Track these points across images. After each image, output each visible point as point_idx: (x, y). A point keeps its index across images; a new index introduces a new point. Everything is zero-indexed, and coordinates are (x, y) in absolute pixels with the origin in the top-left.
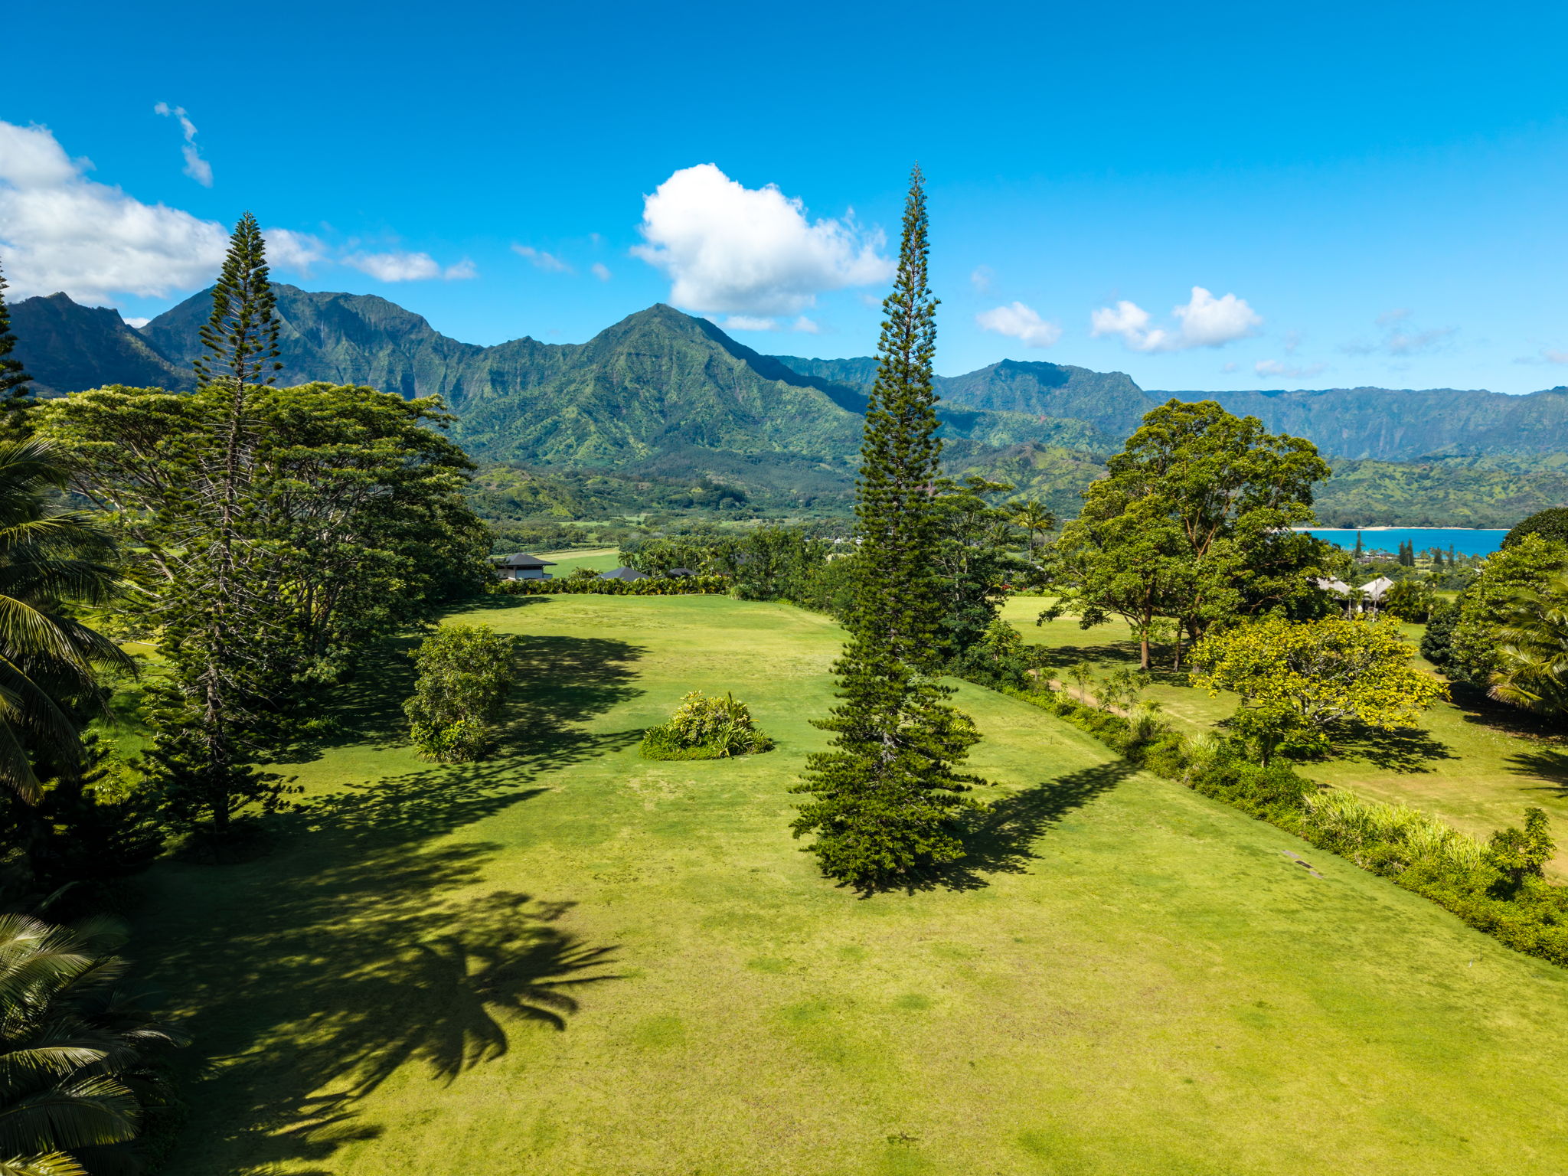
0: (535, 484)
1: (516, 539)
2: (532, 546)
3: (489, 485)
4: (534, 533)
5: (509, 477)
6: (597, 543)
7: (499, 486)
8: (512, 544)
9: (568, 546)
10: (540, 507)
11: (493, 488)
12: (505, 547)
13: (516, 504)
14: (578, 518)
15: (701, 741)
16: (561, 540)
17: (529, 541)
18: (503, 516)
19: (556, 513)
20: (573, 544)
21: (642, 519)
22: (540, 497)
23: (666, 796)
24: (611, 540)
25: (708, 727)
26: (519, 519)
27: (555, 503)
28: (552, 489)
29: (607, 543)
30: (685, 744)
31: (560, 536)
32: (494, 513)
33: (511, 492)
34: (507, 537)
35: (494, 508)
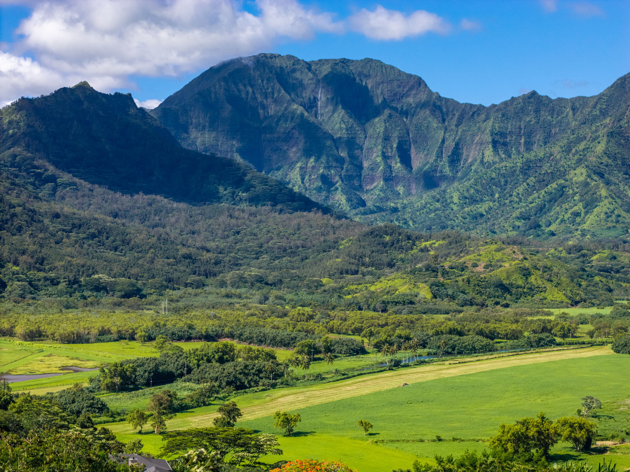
0: (527, 264)
1: (492, 335)
2: (510, 342)
3: (475, 265)
4: (514, 326)
5: (499, 255)
6: (587, 339)
7: (486, 267)
8: (485, 341)
9: (552, 343)
10: (532, 290)
11: (480, 269)
12: (477, 346)
13: (504, 288)
14: (575, 303)
16: (544, 335)
17: (507, 337)
18: (489, 302)
19: (550, 297)
20: (558, 340)
22: (532, 279)
24: (607, 334)
26: (507, 306)
27: (548, 285)
28: (547, 269)
29: (599, 339)
31: (544, 330)
32: (479, 299)
33: (499, 274)
34: (481, 333)
35: (480, 293)
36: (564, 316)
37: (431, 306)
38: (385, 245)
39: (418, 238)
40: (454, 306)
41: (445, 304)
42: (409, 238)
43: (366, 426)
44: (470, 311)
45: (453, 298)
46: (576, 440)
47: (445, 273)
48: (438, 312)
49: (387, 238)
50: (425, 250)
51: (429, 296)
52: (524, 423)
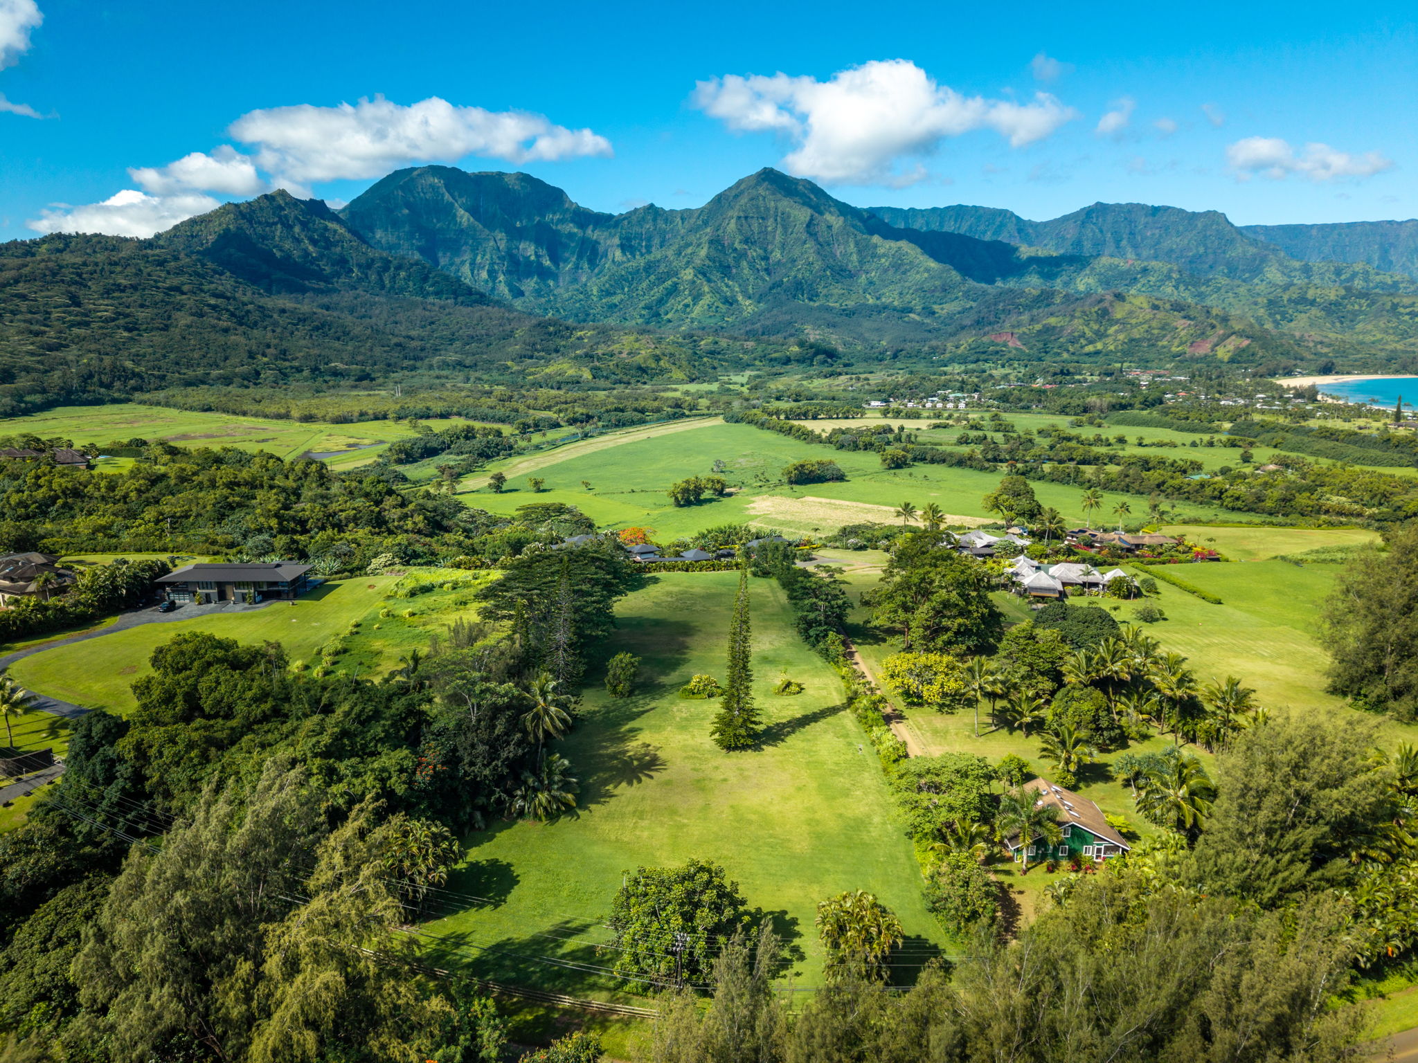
0: (658, 352)
1: (642, 411)
2: (656, 415)
3: (621, 353)
4: (655, 402)
5: (637, 345)
6: (706, 411)
7: (629, 354)
8: (640, 415)
9: (683, 415)
10: (662, 371)
11: (624, 355)
12: (635, 419)
13: (642, 370)
14: (692, 380)
15: (699, 692)
16: (677, 409)
17: (653, 412)
18: (633, 381)
19: (675, 377)
20: (687, 413)
21: (744, 380)
22: (662, 363)
24: (718, 408)
25: (701, 688)
26: (645, 383)
27: (673, 368)
28: (672, 355)
29: (714, 411)
30: (694, 693)
31: (676, 404)
32: (625, 379)
33: (639, 359)
34: (636, 410)
35: (625, 374)
36: (687, 393)
37: (592, 384)
38: (550, 334)
39: (575, 329)
40: (608, 384)
41: (602, 383)
42: (567, 328)
43: (587, 484)
44: (620, 389)
45: (607, 378)
46: (715, 490)
47: (599, 359)
48: (598, 389)
49: (551, 329)
50: (580, 338)
51: (590, 377)
52: (687, 482)
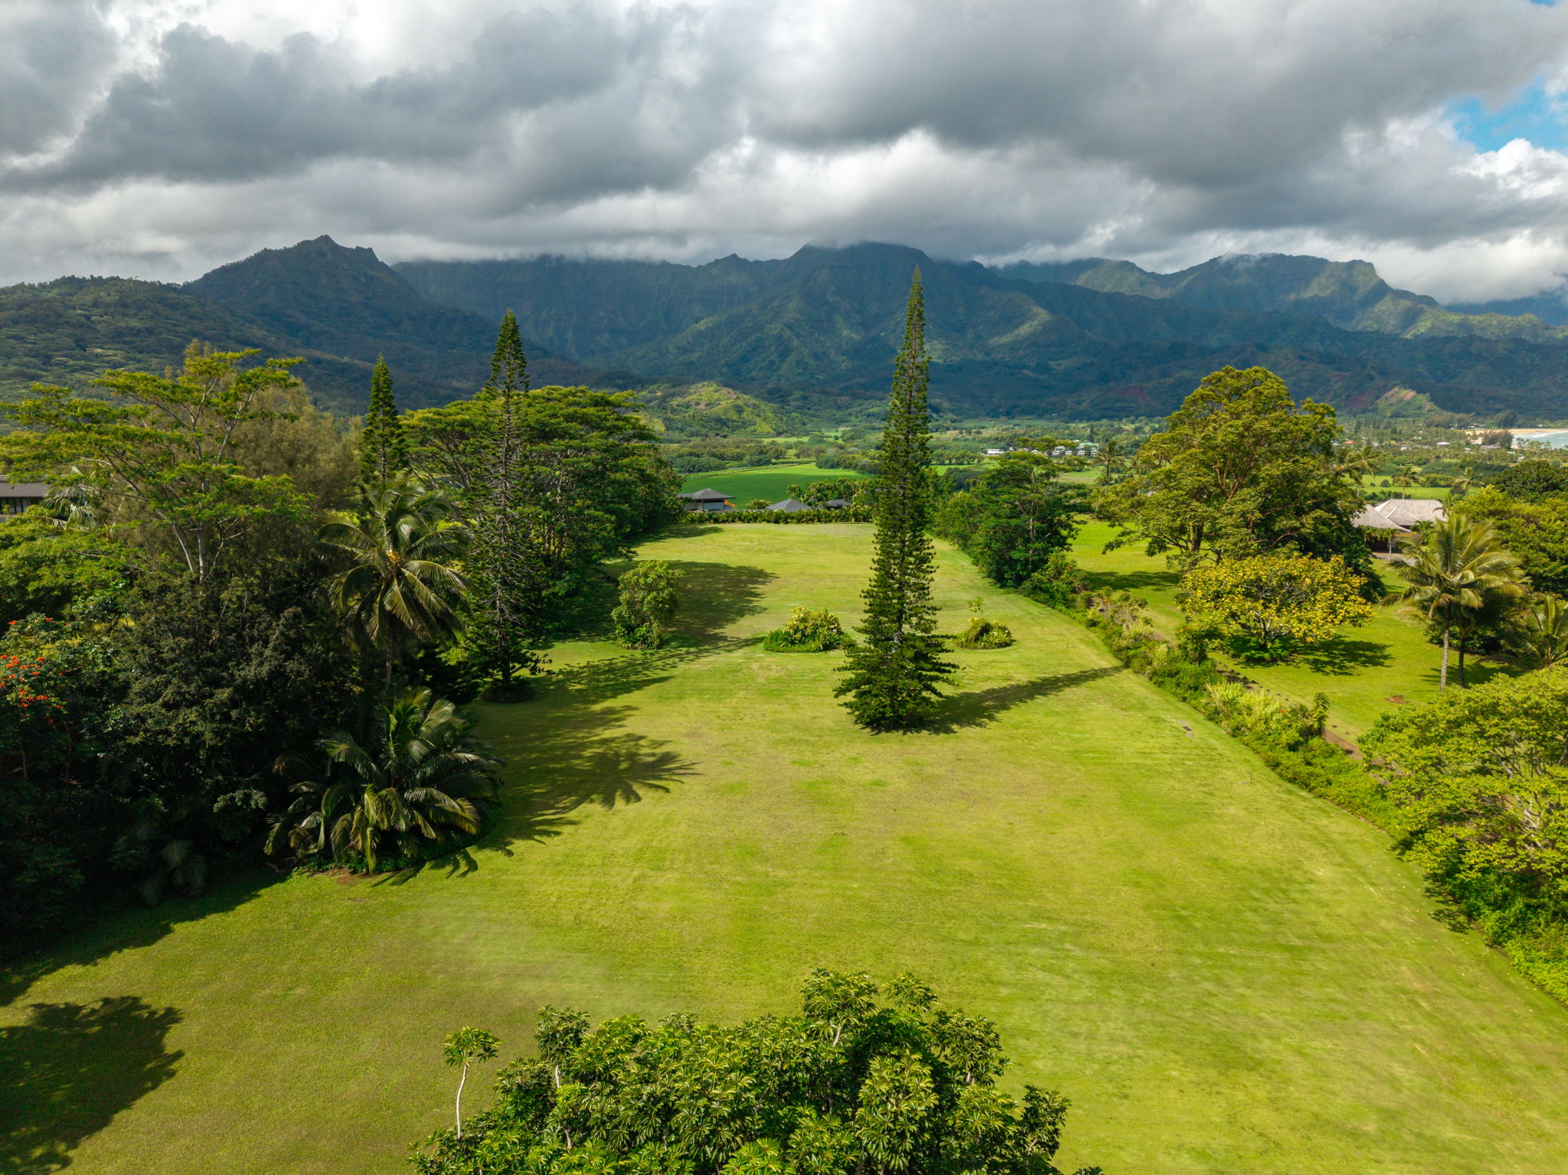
0: (740, 403)
1: (722, 457)
2: (736, 463)
3: (698, 404)
4: (738, 450)
5: (716, 396)
6: (795, 459)
7: (707, 405)
8: (718, 462)
10: (745, 424)
11: (702, 407)
13: (721, 422)
14: (779, 434)
15: (805, 638)
16: (762, 457)
17: (733, 458)
18: (711, 434)
19: (759, 430)
20: (773, 461)
21: (839, 434)
22: (744, 415)
23: (773, 674)
24: (809, 456)
25: (809, 631)
26: (725, 437)
27: (758, 419)
29: (805, 460)
30: (793, 643)
31: (761, 453)
32: (704, 431)
33: (717, 411)
34: (713, 455)
35: (703, 426)
37: (665, 436)
39: (647, 382)
40: (683, 436)
41: (676, 435)
42: (638, 381)
44: (697, 440)
45: (682, 430)
47: (673, 411)
48: (672, 442)
50: (653, 392)
51: (663, 429)
